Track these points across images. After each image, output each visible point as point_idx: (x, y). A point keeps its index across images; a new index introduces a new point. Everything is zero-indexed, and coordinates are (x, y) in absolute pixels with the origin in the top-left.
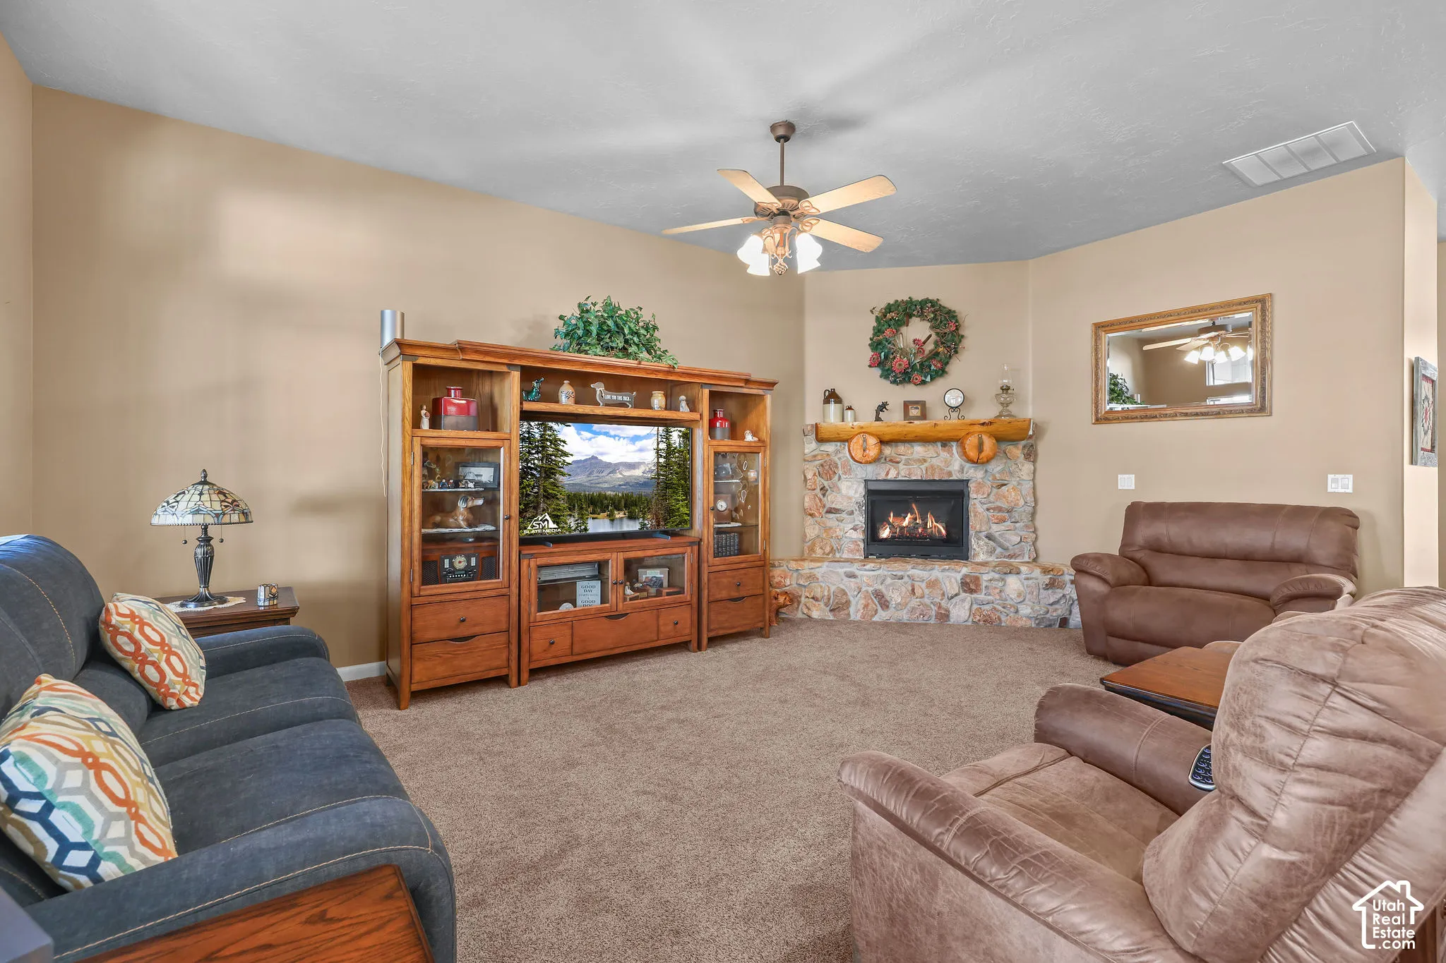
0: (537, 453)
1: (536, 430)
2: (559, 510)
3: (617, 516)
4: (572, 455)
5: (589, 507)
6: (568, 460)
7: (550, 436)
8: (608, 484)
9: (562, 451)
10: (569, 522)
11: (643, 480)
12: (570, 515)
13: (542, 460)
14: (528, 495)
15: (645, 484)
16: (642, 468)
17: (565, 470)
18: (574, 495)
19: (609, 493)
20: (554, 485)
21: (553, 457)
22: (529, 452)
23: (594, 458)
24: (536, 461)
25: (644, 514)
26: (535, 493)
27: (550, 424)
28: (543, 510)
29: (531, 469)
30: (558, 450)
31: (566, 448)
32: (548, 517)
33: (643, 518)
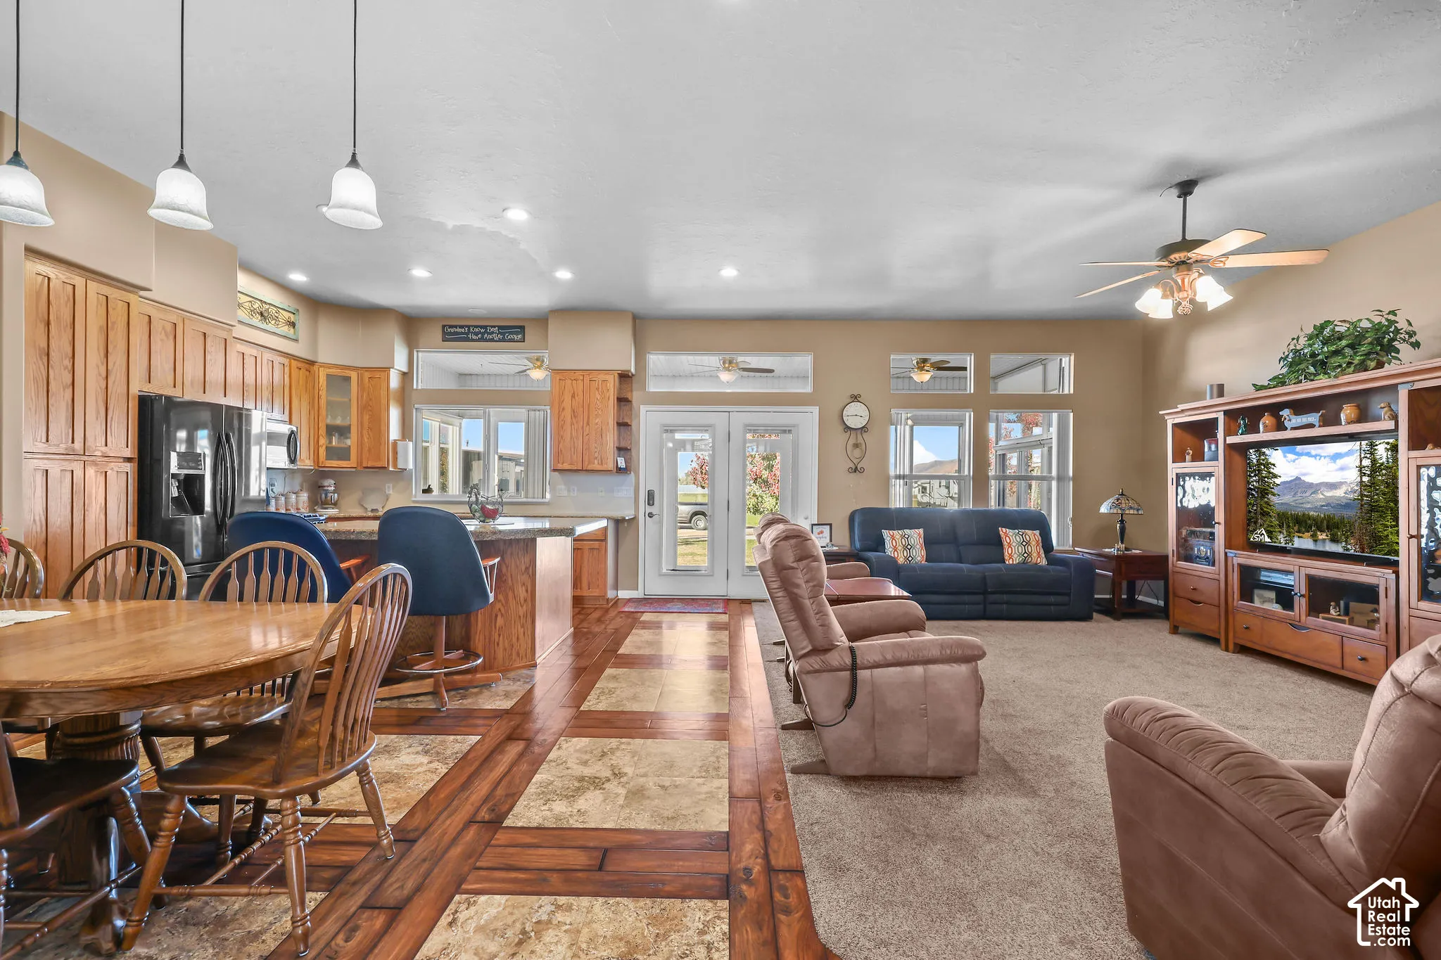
0: (1255, 476)
1: (1254, 457)
2: (1272, 526)
3: (1320, 537)
4: (1280, 477)
5: (1295, 526)
6: (1278, 481)
7: (1263, 460)
8: (1312, 504)
9: (1272, 473)
10: (1279, 538)
11: (1345, 501)
12: (1280, 532)
13: (1259, 482)
14: (1250, 512)
15: (1347, 506)
16: (1344, 488)
17: (1275, 491)
18: (1283, 513)
19: (1311, 513)
20: (1267, 503)
21: (1266, 479)
22: (1250, 476)
23: (1298, 479)
24: (1255, 483)
25: (1347, 538)
26: (1255, 510)
27: (1264, 450)
28: (1261, 525)
29: (1251, 489)
30: (1270, 473)
31: (1275, 471)
32: (1264, 532)
33: (1346, 541)
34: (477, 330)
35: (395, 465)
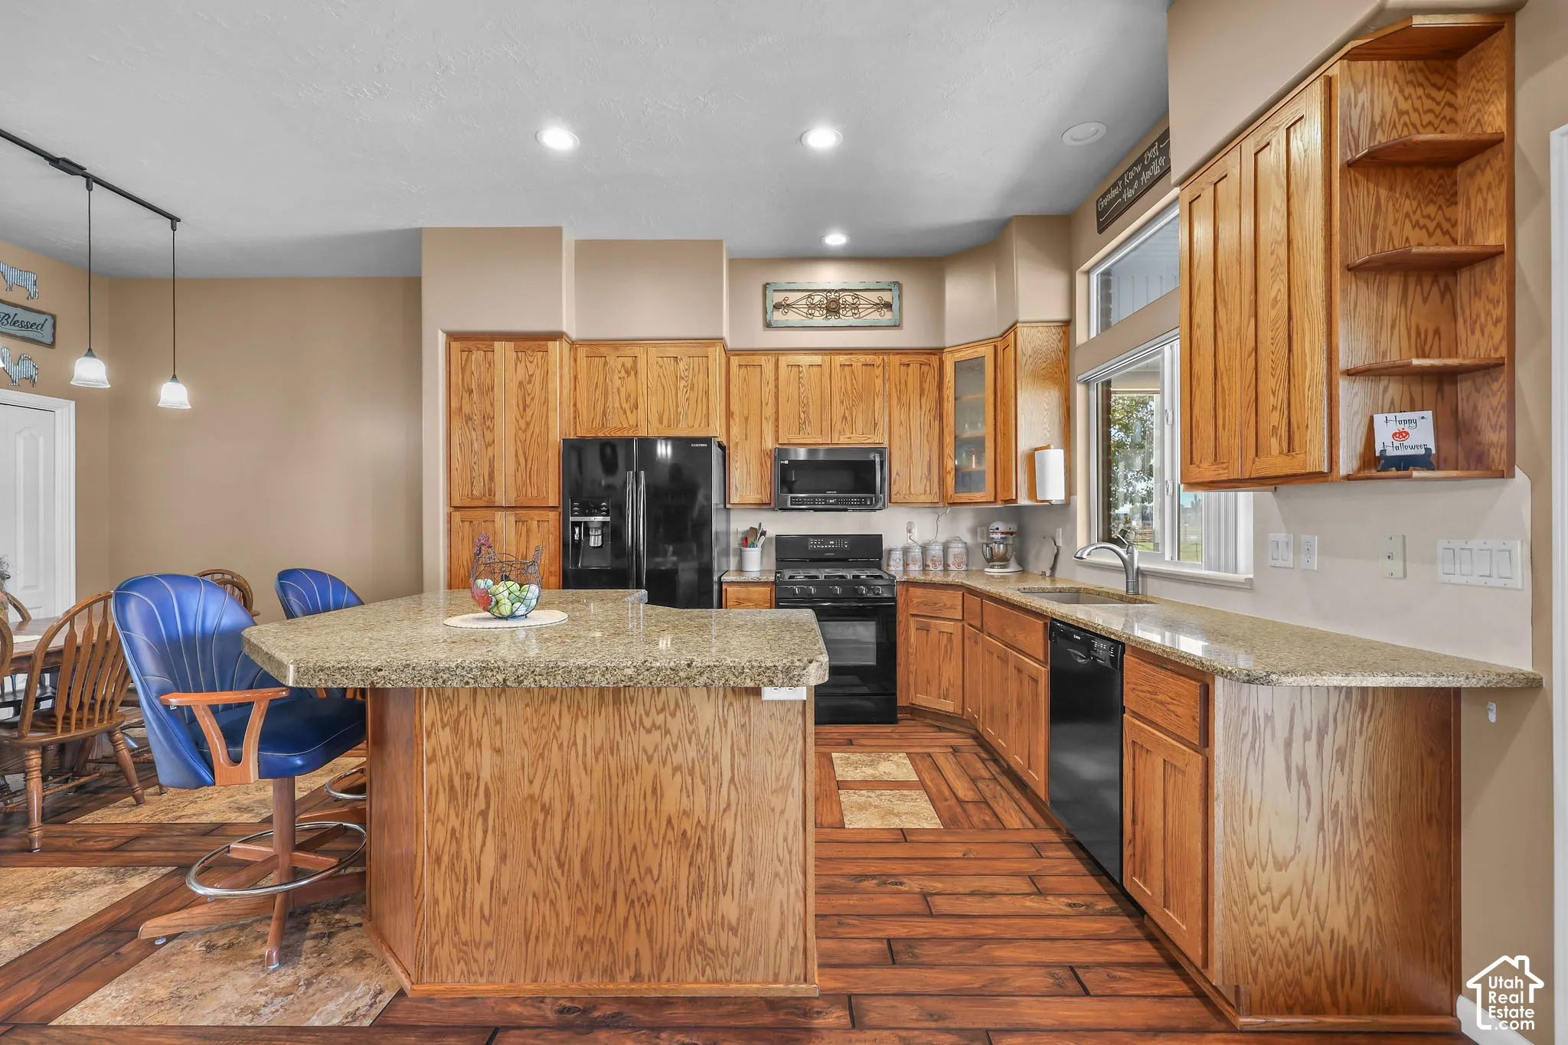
34: (1132, 174)
35: (1032, 492)
